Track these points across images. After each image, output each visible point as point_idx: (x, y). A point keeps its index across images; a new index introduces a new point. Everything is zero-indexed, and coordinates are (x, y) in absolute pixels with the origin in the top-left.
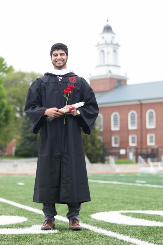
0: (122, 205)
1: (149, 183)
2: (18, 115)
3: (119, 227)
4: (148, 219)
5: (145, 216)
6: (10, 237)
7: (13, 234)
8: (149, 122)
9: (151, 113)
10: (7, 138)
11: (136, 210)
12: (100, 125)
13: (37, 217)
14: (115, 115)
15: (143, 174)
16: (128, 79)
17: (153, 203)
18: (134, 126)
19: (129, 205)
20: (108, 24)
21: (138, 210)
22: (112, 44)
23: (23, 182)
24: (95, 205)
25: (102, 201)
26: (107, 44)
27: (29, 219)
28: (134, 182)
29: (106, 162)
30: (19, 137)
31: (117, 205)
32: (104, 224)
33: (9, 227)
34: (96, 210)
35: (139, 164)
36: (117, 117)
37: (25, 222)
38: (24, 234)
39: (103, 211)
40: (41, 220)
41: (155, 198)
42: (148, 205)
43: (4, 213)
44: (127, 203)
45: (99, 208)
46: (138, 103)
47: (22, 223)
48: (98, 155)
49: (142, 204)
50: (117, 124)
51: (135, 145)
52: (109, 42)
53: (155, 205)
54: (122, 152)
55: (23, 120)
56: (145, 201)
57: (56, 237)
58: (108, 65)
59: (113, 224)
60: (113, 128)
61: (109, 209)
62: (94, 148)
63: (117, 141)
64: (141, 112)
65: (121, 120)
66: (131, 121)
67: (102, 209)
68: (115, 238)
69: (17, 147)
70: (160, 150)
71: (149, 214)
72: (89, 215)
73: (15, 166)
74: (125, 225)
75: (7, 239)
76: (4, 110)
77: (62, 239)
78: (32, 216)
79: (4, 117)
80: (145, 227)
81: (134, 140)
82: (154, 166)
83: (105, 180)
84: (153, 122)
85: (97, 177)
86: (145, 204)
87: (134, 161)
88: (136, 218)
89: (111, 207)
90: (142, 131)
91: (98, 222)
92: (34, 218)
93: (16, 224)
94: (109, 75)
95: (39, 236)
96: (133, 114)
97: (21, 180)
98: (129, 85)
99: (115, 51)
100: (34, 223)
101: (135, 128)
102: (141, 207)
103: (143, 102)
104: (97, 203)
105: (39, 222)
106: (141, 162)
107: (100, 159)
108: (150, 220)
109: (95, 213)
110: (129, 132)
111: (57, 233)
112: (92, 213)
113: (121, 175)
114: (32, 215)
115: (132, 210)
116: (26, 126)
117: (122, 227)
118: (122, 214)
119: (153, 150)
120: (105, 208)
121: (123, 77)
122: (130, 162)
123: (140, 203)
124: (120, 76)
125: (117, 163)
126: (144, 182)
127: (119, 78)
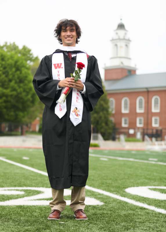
0: (146, 181)
1: (161, 161)
8: (155, 107)
9: (157, 99)
11: (160, 186)
12: (113, 108)
14: (126, 100)
15: (152, 152)
16: (137, 69)
18: (142, 110)
19: (152, 181)
20: (121, 22)
22: (124, 39)
24: (124, 180)
25: (129, 177)
26: (119, 39)
28: (147, 160)
29: (117, 140)
30: (41, 116)
31: (142, 181)
32: (139, 198)
34: (127, 185)
35: (145, 143)
36: (127, 102)
39: (134, 186)
44: (149, 179)
45: (129, 184)
46: (145, 90)
48: (110, 134)
50: (127, 108)
51: (141, 126)
52: (122, 37)
54: (131, 132)
56: (164, 178)
58: (120, 57)
59: (146, 198)
60: (124, 111)
61: (138, 185)
62: (106, 127)
63: (126, 122)
64: (148, 98)
65: (131, 104)
66: (139, 106)
67: (131, 184)
68: (152, 211)
70: (164, 131)
72: (123, 190)
73: (40, 141)
76: (31, 93)
79: (31, 99)
81: (141, 122)
82: (159, 145)
84: (158, 107)
86: (165, 181)
87: (141, 140)
88: (163, 193)
90: (148, 114)
94: (122, 66)
96: (141, 100)
98: (138, 75)
99: (126, 45)
102: (162, 183)
103: (150, 90)
106: (147, 141)
107: (111, 137)
109: (127, 188)
110: (137, 114)
111: (104, 205)
112: (126, 188)
113: (133, 152)
115: (157, 186)
118: (150, 189)
119: (157, 131)
121: (133, 68)
122: (138, 141)
123: (161, 179)
124: (130, 67)
125: (127, 141)
126: (156, 160)
127: (129, 68)
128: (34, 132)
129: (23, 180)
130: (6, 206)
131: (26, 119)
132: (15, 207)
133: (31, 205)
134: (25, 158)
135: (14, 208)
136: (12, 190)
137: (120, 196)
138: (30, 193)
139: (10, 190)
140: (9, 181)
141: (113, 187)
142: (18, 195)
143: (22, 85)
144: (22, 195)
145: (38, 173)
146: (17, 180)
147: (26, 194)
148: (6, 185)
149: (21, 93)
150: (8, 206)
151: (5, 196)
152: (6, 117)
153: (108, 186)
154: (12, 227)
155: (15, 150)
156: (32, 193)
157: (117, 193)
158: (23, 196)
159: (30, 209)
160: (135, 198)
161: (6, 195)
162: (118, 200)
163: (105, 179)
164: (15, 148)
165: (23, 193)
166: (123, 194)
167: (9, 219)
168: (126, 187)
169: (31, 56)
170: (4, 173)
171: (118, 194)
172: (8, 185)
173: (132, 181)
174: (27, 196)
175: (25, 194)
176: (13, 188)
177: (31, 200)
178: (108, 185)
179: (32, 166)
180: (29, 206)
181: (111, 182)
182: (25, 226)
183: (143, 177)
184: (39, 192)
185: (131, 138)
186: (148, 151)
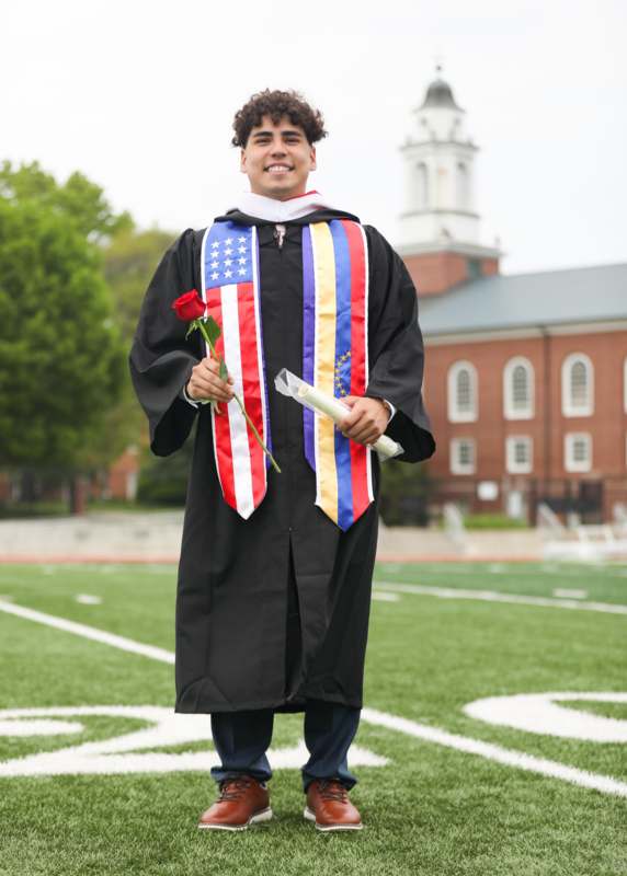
0: (545, 673)
1: (600, 600)
3: (566, 748)
8: (574, 395)
9: (579, 366)
11: (597, 691)
14: (464, 374)
15: (564, 566)
16: (502, 255)
18: (524, 407)
19: (567, 674)
20: (439, 81)
22: (452, 142)
24: (460, 672)
26: (436, 143)
28: (548, 595)
29: (433, 524)
31: (529, 673)
32: (515, 737)
34: (472, 690)
35: (541, 532)
36: (468, 377)
39: (497, 694)
44: (556, 666)
45: (479, 685)
46: (536, 333)
50: (468, 402)
51: (525, 468)
52: (443, 135)
54: (488, 491)
58: (439, 212)
59: (545, 736)
60: (459, 414)
61: (513, 689)
63: (466, 455)
64: (548, 363)
65: (482, 388)
66: (515, 394)
67: (486, 686)
68: (568, 784)
69: (144, 474)
70: (609, 486)
72: (457, 708)
73: (143, 535)
76: (108, 355)
79: (106, 379)
81: (523, 454)
82: (591, 538)
83: (454, 586)
84: (584, 396)
86: (616, 671)
87: (526, 521)
88: (608, 716)
89: (512, 681)
90: (549, 426)
91: (495, 732)
94: (444, 242)
96: (520, 372)
98: (507, 277)
99: (461, 166)
101: (526, 413)
102: (605, 680)
103: (555, 331)
104: (462, 666)
106: (547, 524)
109: (473, 700)
110: (507, 427)
111: (387, 767)
112: (466, 701)
113: (496, 569)
115: (585, 691)
117: (576, 748)
118: (558, 702)
119: (585, 486)
121: (485, 249)
122: (512, 525)
123: (599, 666)
124: (477, 247)
125: (470, 526)
126: (580, 594)
127: (473, 252)
128: (119, 502)
129: (78, 682)
130: (15, 779)
131: (86, 455)
132: (48, 780)
133: (109, 774)
134: (86, 599)
135: (44, 785)
136: (35, 718)
137: (445, 730)
138: (103, 726)
139: (29, 718)
140: (26, 683)
141: (419, 699)
142: (58, 737)
143: (69, 326)
144: (75, 735)
145: (133, 654)
146: (56, 682)
147: (90, 732)
148: (12, 700)
149: (67, 357)
150: (23, 776)
151: (12, 741)
152: (16, 448)
153: (400, 696)
154: (38, 857)
155: (49, 570)
156: (112, 728)
157: (434, 719)
158: (77, 741)
159: (103, 785)
160: (500, 736)
161: (13, 737)
162: (437, 745)
163: (390, 671)
164: (49, 562)
165: (76, 728)
166: (456, 725)
167: (23, 826)
168: (467, 696)
169: (101, 215)
170: (8, 656)
171: (436, 725)
172: (20, 699)
173: (491, 673)
174: (92, 739)
175: (84, 731)
176: (41, 712)
177: (108, 754)
178: (399, 690)
179: (113, 627)
180: (102, 774)
181: (409, 682)
182: (85, 849)
183: (531, 659)
184: (136, 725)
185: (484, 513)
186: (552, 562)
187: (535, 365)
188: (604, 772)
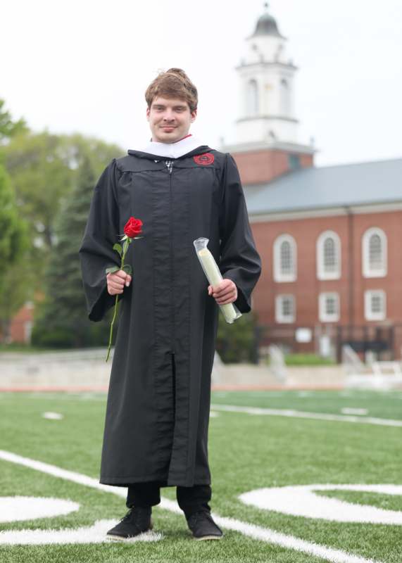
0: (315, 470)
1: (377, 416)
2: (39, 243)
3: (313, 527)
4: (385, 508)
5: (378, 499)
6: (43, 552)
7: (49, 545)
8: (372, 259)
9: (376, 237)
10: (11, 300)
11: (353, 483)
13: (104, 500)
14: (285, 245)
16: (316, 151)
17: (393, 466)
18: (333, 270)
19: (333, 470)
20: (267, 14)
21: (358, 483)
22: (277, 63)
23: (57, 412)
24: (247, 470)
26: (264, 64)
27: (84, 505)
28: (338, 412)
29: (262, 361)
30: (42, 297)
31: (301, 470)
32: (275, 518)
33: (35, 525)
34: (251, 482)
35: (345, 368)
36: (289, 247)
37: (73, 513)
38: (76, 546)
39: (270, 486)
40: (116, 509)
41: (397, 452)
42: (381, 470)
43: (20, 491)
44: (327, 465)
46: (341, 212)
47: (68, 516)
49: (364, 468)
50: (289, 266)
51: (334, 318)
52: (269, 57)
53: (398, 470)
54: (303, 335)
55: (54, 256)
56: (372, 461)
57: (158, 553)
58: (266, 118)
60: (281, 276)
61: (283, 481)
63: (288, 308)
64: (351, 235)
65: (301, 255)
66: (326, 259)
67: (264, 480)
68: (307, 556)
69: (38, 323)
70: (398, 331)
71: (385, 495)
72: (234, 496)
73: (33, 371)
74: (328, 521)
75: (33, 556)
77: (174, 557)
78: (92, 499)
80: (379, 526)
81: (332, 307)
82: (384, 372)
83: (263, 406)
84: (380, 261)
85: (241, 398)
86: (373, 469)
87: (333, 359)
88: (355, 502)
89: (286, 476)
90: (353, 283)
91: (260, 515)
92: (97, 502)
93: (53, 520)
94: (270, 143)
95: (116, 549)
96: (330, 241)
97: (53, 406)
99: (284, 82)
100: (98, 515)
101: (334, 275)
102: (362, 475)
103: (357, 210)
104: (250, 464)
105: (111, 515)
106: (350, 361)
107: (244, 353)
108: (391, 508)
109: (249, 490)
110: (319, 285)
111: (159, 542)
112: (242, 492)
113: (303, 394)
114: (90, 496)
115: (343, 483)
116: (60, 271)
117: (322, 527)
119: (379, 331)
120: (271, 476)
121: (305, 147)
122: (322, 362)
123: (360, 465)
124: (296, 145)
125: (289, 363)
126: (361, 411)
127: (294, 149)
128: (18, 346)
160: (262, 518)
166: (229, 508)
168: (246, 488)
169: (3, 122)
173: (273, 470)
185: (301, 353)
186: (350, 389)
187: (341, 236)
188: (339, 547)
